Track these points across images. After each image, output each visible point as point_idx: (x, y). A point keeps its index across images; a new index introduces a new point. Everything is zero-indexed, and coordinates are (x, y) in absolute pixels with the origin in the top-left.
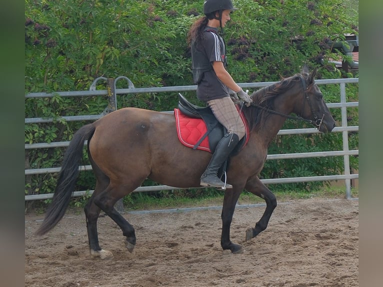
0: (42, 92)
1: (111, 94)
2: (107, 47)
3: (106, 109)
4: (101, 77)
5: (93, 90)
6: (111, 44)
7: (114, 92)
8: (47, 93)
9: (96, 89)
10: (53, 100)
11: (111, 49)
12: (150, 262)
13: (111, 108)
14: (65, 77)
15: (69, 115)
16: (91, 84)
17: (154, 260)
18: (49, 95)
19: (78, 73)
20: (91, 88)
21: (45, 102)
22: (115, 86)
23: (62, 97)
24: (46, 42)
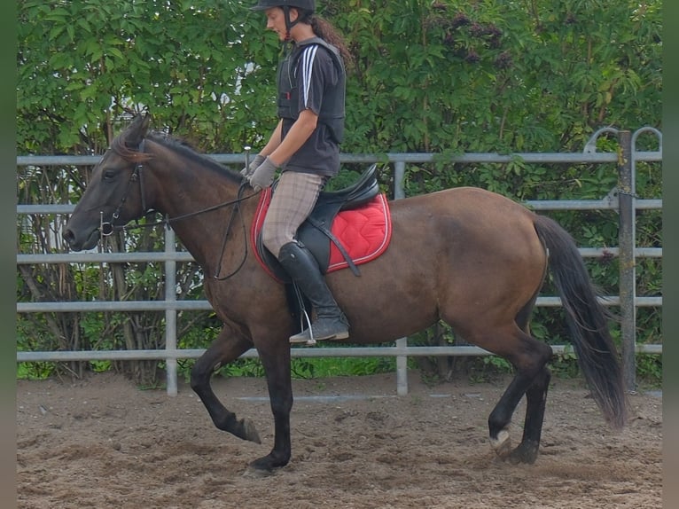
0: (490, 152)
1: (623, 162)
2: (618, 69)
3: (614, 190)
4: (609, 128)
5: (590, 153)
6: (625, 63)
7: (629, 157)
8: (500, 155)
9: (597, 151)
10: (509, 169)
11: (626, 72)
12: (630, 487)
13: (622, 188)
14: (537, 125)
15: (543, 199)
16: (587, 140)
17: (638, 485)
18: (505, 158)
19: (560, 118)
20: (586, 149)
21: (495, 173)
22: (633, 146)
23: (529, 164)
24: (497, 57)
